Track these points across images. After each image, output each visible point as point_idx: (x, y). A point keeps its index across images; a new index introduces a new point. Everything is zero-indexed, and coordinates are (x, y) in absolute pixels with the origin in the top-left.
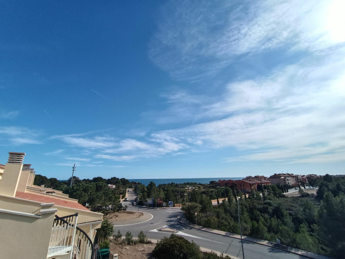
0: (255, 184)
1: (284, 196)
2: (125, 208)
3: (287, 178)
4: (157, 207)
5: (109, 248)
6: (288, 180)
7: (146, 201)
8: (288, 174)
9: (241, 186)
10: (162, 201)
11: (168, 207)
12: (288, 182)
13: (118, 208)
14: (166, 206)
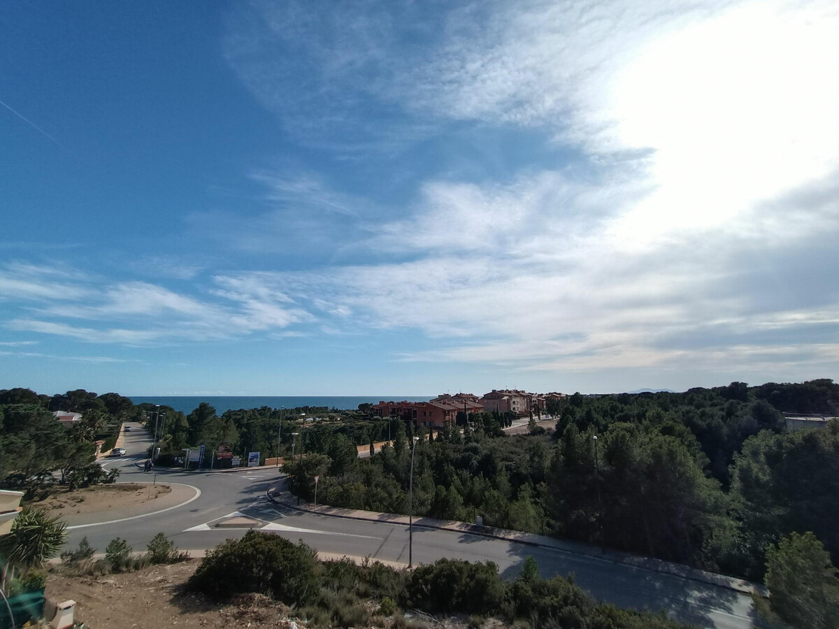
0: (454, 411)
1: (503, 434)
2: (112, 478)
3: (513, 400)
4: (214, 468)
5: (42, 590)
6: (514, 402)
7: (184, 454)
8: (517, 392)
9: (425, 415)
10: (230, 454)
11: (247, 466)
12: (514, 406)
13: (86, 479)
14: (241, 466)
